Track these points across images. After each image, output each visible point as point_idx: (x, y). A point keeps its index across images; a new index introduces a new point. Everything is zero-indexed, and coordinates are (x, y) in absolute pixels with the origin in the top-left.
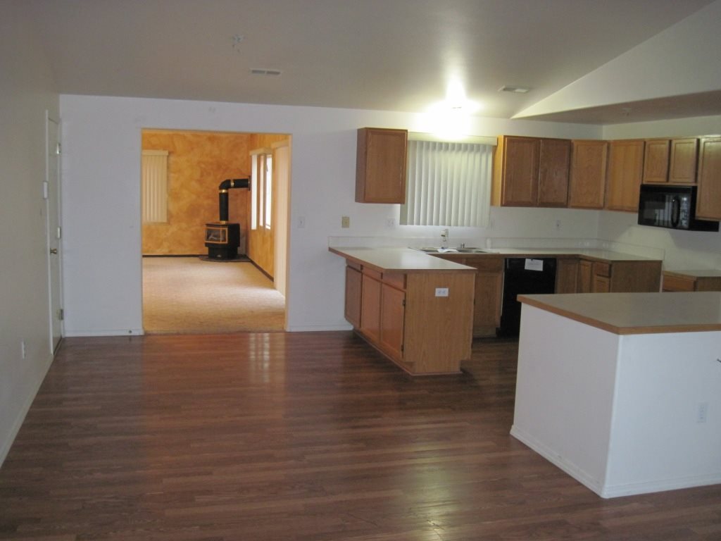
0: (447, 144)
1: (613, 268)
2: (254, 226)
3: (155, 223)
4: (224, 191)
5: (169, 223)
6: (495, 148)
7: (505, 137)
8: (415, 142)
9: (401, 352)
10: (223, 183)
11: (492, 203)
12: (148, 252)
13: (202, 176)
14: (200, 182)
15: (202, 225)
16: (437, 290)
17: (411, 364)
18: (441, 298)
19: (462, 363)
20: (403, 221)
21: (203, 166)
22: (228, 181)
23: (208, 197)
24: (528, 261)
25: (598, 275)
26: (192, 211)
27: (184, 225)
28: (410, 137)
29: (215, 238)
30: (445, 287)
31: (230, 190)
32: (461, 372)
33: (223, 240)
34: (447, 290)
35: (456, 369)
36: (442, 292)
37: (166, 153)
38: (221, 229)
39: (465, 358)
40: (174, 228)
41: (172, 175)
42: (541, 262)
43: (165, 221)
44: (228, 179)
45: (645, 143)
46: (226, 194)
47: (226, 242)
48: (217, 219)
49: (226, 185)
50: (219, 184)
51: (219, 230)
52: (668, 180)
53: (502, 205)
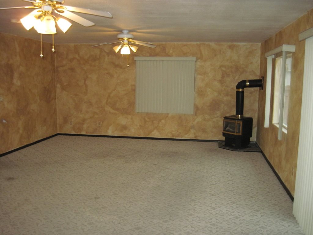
2: (267, 124)
3: (185, 115)
4: (240, 90)
5: (196, 114)
10: (239, 83)
12: (178, 136)
13: (223, 77)
14: (221, 82)
15: (221, 117)
21: (224, 69)
22: (244, 82)
23: (227, 95)
26: (215, 105)
27: (207, 117)
29: (232, 130)
31: (245, 89)
33: (238, 131)
37: (194, 59)
38: (237, 122)
40: (199, 119)
41: (199, 76)
43: (192, 113)
44: (244, 79)
46: (243, 92)
47: (240, 134)
48: (234, 113)
49: (242, 85)
50: (236, 84)
51: (234, 123)
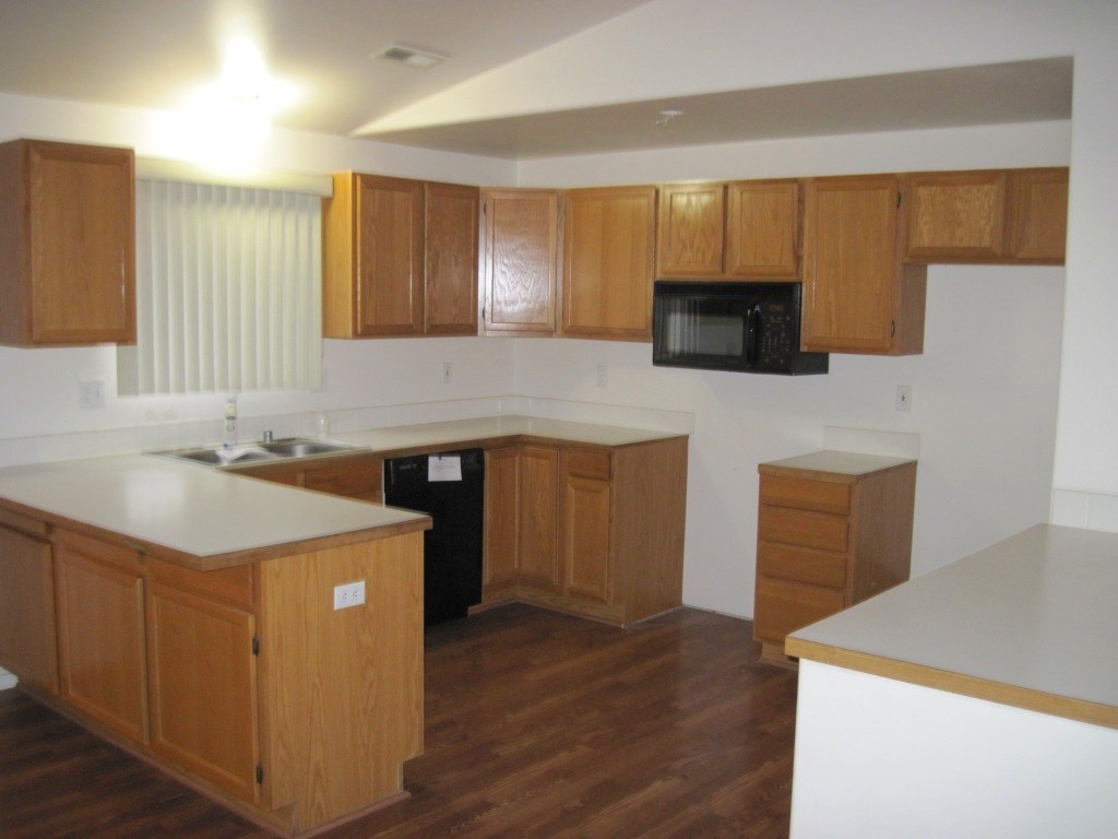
0: (222, 189)
1: (615, 461)
6: (327, 204)
7: (354, 175)
8: (147, 181)
9: (256, 786)
11: (328, 331)
16: (338, 591)
17: (285, 811)
18: (348, 610)
19: (409, 768)
20: (127, 385)
24: (433, 461)
25: (574, 475)
28: (140, 170)
30: (356, 579)
32: (408, 794)
34: (360, 586)
35: (394, 789)
36: (349, 595)
39: (412, 756)
42: (456, 461)
45: (657, 192)
52: (723, 271)
53: (356, 335)
